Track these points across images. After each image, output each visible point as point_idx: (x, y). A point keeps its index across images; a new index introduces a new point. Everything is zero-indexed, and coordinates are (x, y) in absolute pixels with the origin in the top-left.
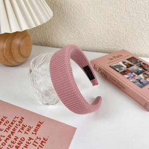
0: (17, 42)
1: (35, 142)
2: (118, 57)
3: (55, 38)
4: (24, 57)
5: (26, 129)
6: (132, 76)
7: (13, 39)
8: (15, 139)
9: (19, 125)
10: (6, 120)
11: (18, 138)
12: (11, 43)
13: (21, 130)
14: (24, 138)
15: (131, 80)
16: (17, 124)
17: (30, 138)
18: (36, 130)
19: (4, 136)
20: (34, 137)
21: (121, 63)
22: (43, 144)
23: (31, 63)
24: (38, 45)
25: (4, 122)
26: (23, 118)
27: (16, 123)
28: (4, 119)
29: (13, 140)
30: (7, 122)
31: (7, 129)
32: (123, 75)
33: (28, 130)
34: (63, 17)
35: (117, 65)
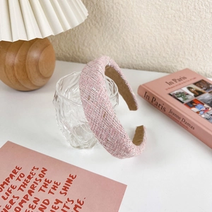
0: (34, 54)
1: (65, 206)
2: (180, 80)
3: (88, 49)
4: (44, 78)
6: (204, 109)
7: (28, 50)
9: (40, 180)
11: (39, 200)
12: (26, 56)
13: (43, 188)
14: (47, 200)
15: (203, 116)
16: (36, 179)
17: (56, 200)
18: (65, 189)
19: (18, 198)
20: (63, 198)
21: (185, 90)
22: (78, 209)
23: (57, 85)
24: (63, 60)
25: (17, 176)
26: (46, 170)
27: (35, 177)
28: (17, 170)
29: (32, 204)
30: (22, 175)
31: (22, 185)
32: (190, 107)
33: (54, 188)
34: (101, 19)
35: (180, 93)
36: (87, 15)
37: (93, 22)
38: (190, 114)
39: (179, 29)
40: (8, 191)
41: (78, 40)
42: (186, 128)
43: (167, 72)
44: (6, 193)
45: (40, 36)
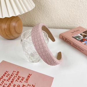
0: (14, 24)
2: (77, 31)
4: (18, 33)
5: (20, 79)
7: (11, 22)
9: (16, 77)
10: (8, 73)
11: (15, 85)
12: (10, 24)
13: (17, 80)
14: (19, 85)
16: (14, 76)
17: (23, 85)
18: (27, 80)
19: (7, 84)
20: (26, 84)
21: (79, 35)
24: (27, 26)
25: (6, 75)
26: (19, 72)
27: (14, 75)
28: (6, 73)
30: (9, 75)
31: (8, 79)
32: (82, 42)
33: (22, 80)
34: (41, 8)
35: (77, 36)
36: (34, 6)
38: (82, 45)
40: (2, 81)
41: (32, 18)
42: (80, 51)
44: (2, 83)
45: (14, 16)
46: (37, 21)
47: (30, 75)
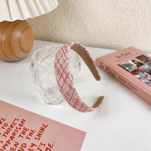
2: (126, 55)
4: (25, 52)
5: (27, 133)
6: (144, 76)
8: (15, 145)
9: (20, 129)
10: (4, 122)
11: (18, 144)
12: (11, 34)
13: (22, 135)
14: (25, 144)
15: (144, 81)
16: (17, 128)
17: (32, 144)
18: (39, 135)
19: (2, 142)
20: (37, 143)
21: (130, 62)
24: (40, 40)
25: (2, 125)
26: (24, 121)
27: (16, 126)
28: (2, 121)
29: (13, 147)
30: (6, 125)
31: (5, 133)
32: (134, 74)
33: (31, 135)
34: (68, 9)
35: (126, 64)
36: (57, 4)
37: (63, 11)
38: (134, 79)
39: (126, 17)
41: (51, 25)
42: (131, 90)
43: (117, 50)
45: (21, 19)
46: (60, 32)
47: (45, 127)
